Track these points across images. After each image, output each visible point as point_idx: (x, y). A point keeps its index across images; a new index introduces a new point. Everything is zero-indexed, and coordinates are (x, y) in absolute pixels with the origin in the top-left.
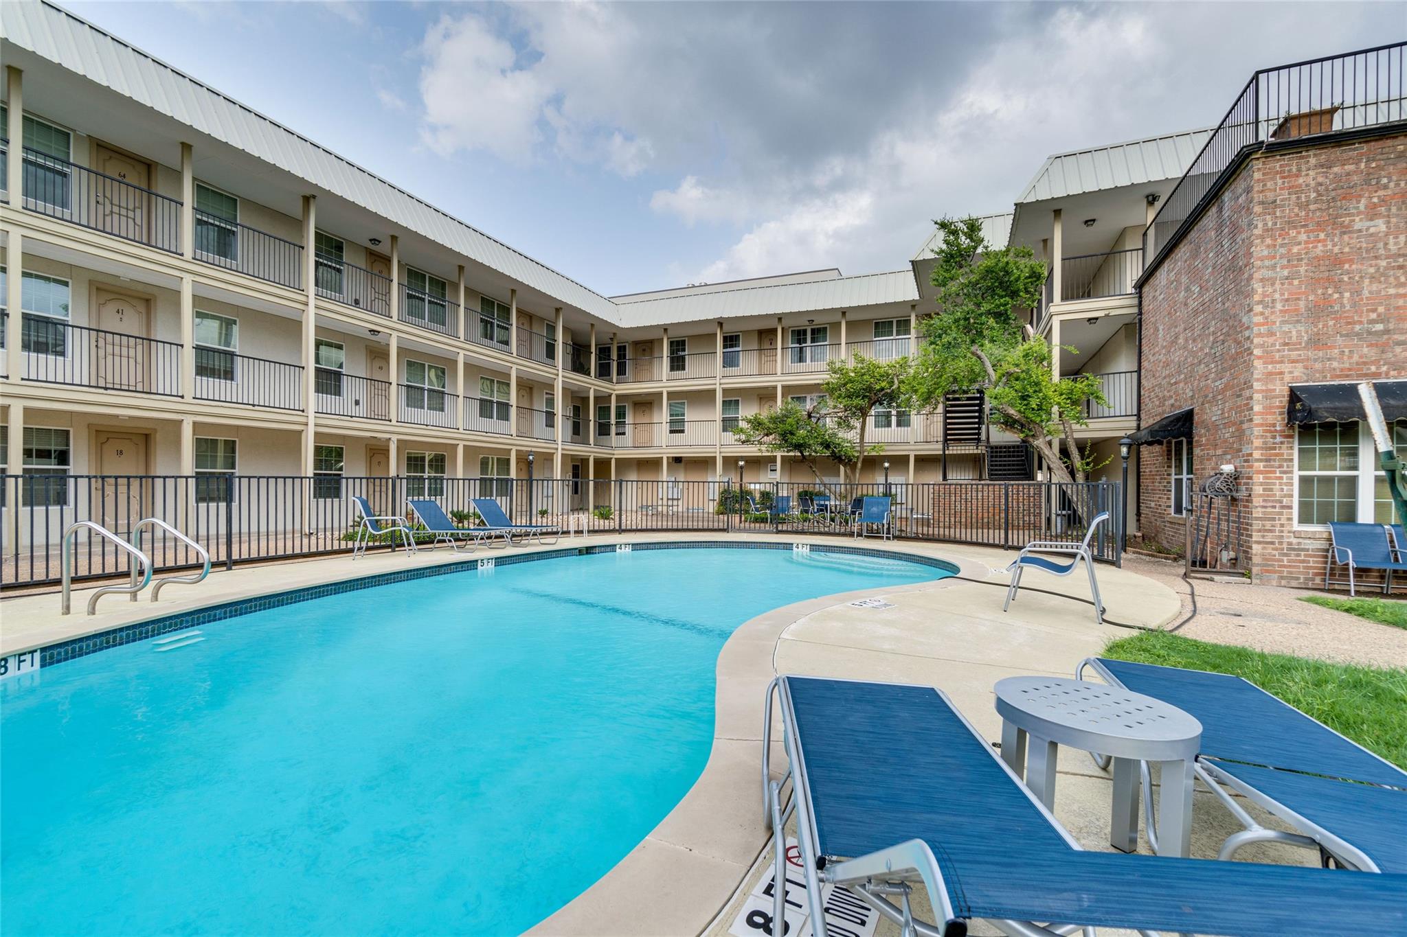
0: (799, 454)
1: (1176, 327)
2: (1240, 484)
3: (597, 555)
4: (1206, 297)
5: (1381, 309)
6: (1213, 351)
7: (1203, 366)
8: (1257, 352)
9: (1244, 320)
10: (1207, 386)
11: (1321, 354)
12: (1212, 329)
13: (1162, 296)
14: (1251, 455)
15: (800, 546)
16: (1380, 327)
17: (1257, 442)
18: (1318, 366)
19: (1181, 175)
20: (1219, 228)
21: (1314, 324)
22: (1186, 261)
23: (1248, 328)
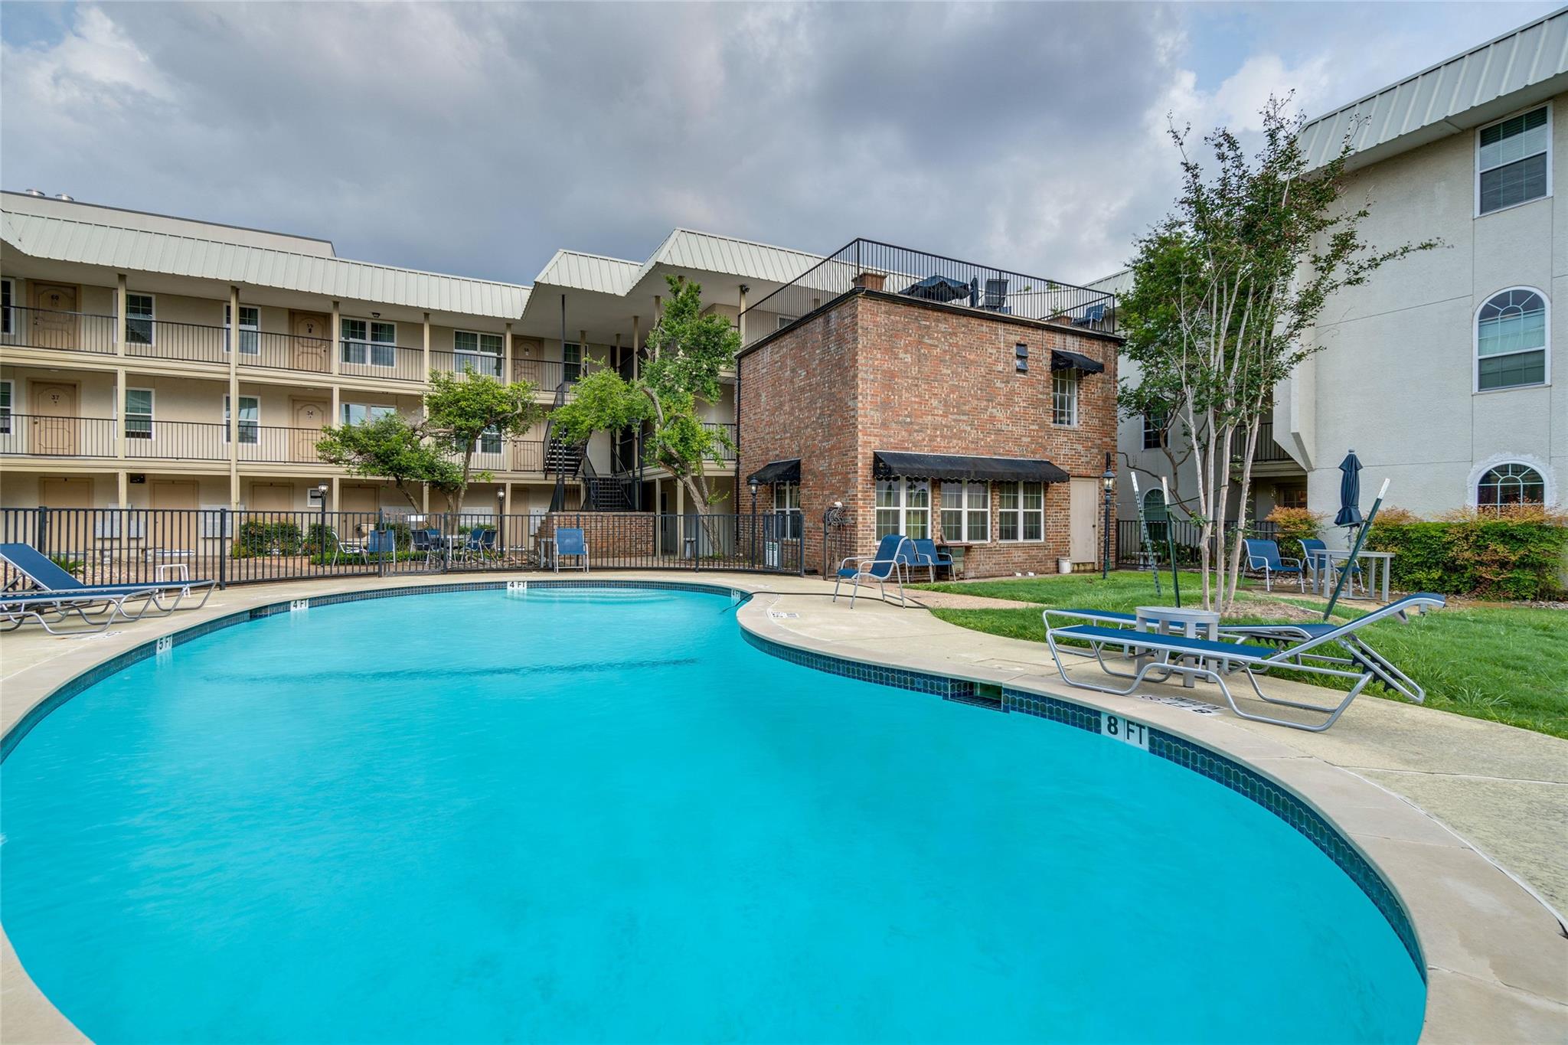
0: (394, 479)
1: (781, 397)
2: (846, 515)
3: (269, 618)
4: (814, 381)
5: (909, 409)
6: (820, 421)
7: (809, 430)
8: (860, 427)
9: (850, 403)
10: (814, 445)
11: (886, 432)
12: (818, 405)
13: (765, 370)
14: (856, 495)
15: (516, 584)
16: (908, 420)
17: (860, 488)
18: (885, 440)
19: (785, 281)
20: (827, 334)
21: (884, 413)
22: (792, 349)
23: (853, 409)
